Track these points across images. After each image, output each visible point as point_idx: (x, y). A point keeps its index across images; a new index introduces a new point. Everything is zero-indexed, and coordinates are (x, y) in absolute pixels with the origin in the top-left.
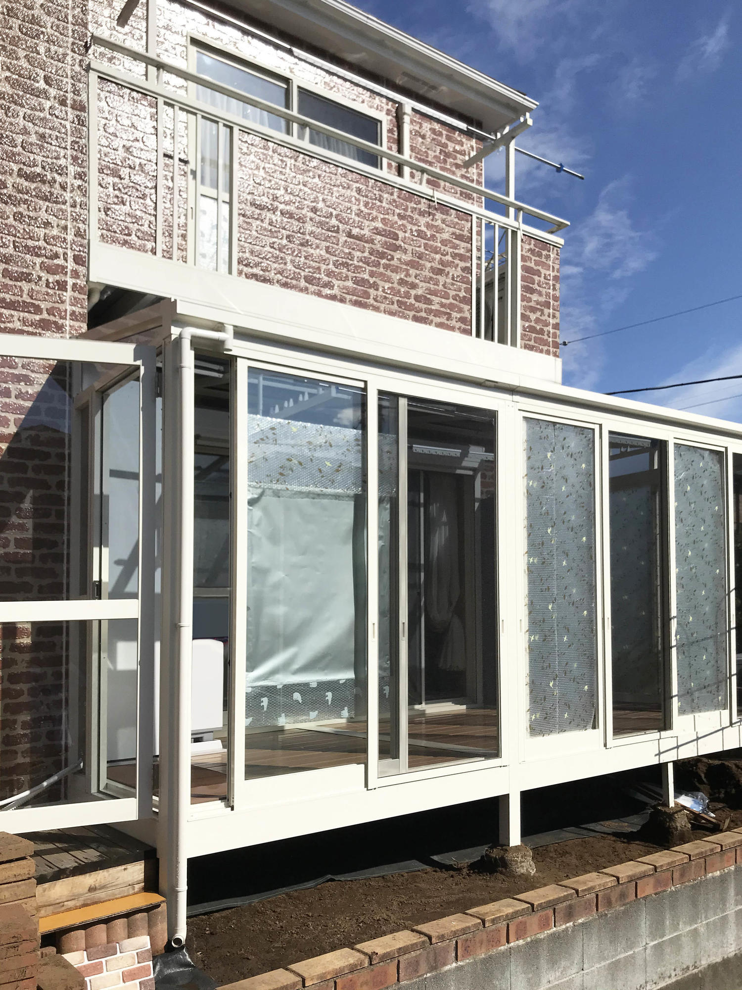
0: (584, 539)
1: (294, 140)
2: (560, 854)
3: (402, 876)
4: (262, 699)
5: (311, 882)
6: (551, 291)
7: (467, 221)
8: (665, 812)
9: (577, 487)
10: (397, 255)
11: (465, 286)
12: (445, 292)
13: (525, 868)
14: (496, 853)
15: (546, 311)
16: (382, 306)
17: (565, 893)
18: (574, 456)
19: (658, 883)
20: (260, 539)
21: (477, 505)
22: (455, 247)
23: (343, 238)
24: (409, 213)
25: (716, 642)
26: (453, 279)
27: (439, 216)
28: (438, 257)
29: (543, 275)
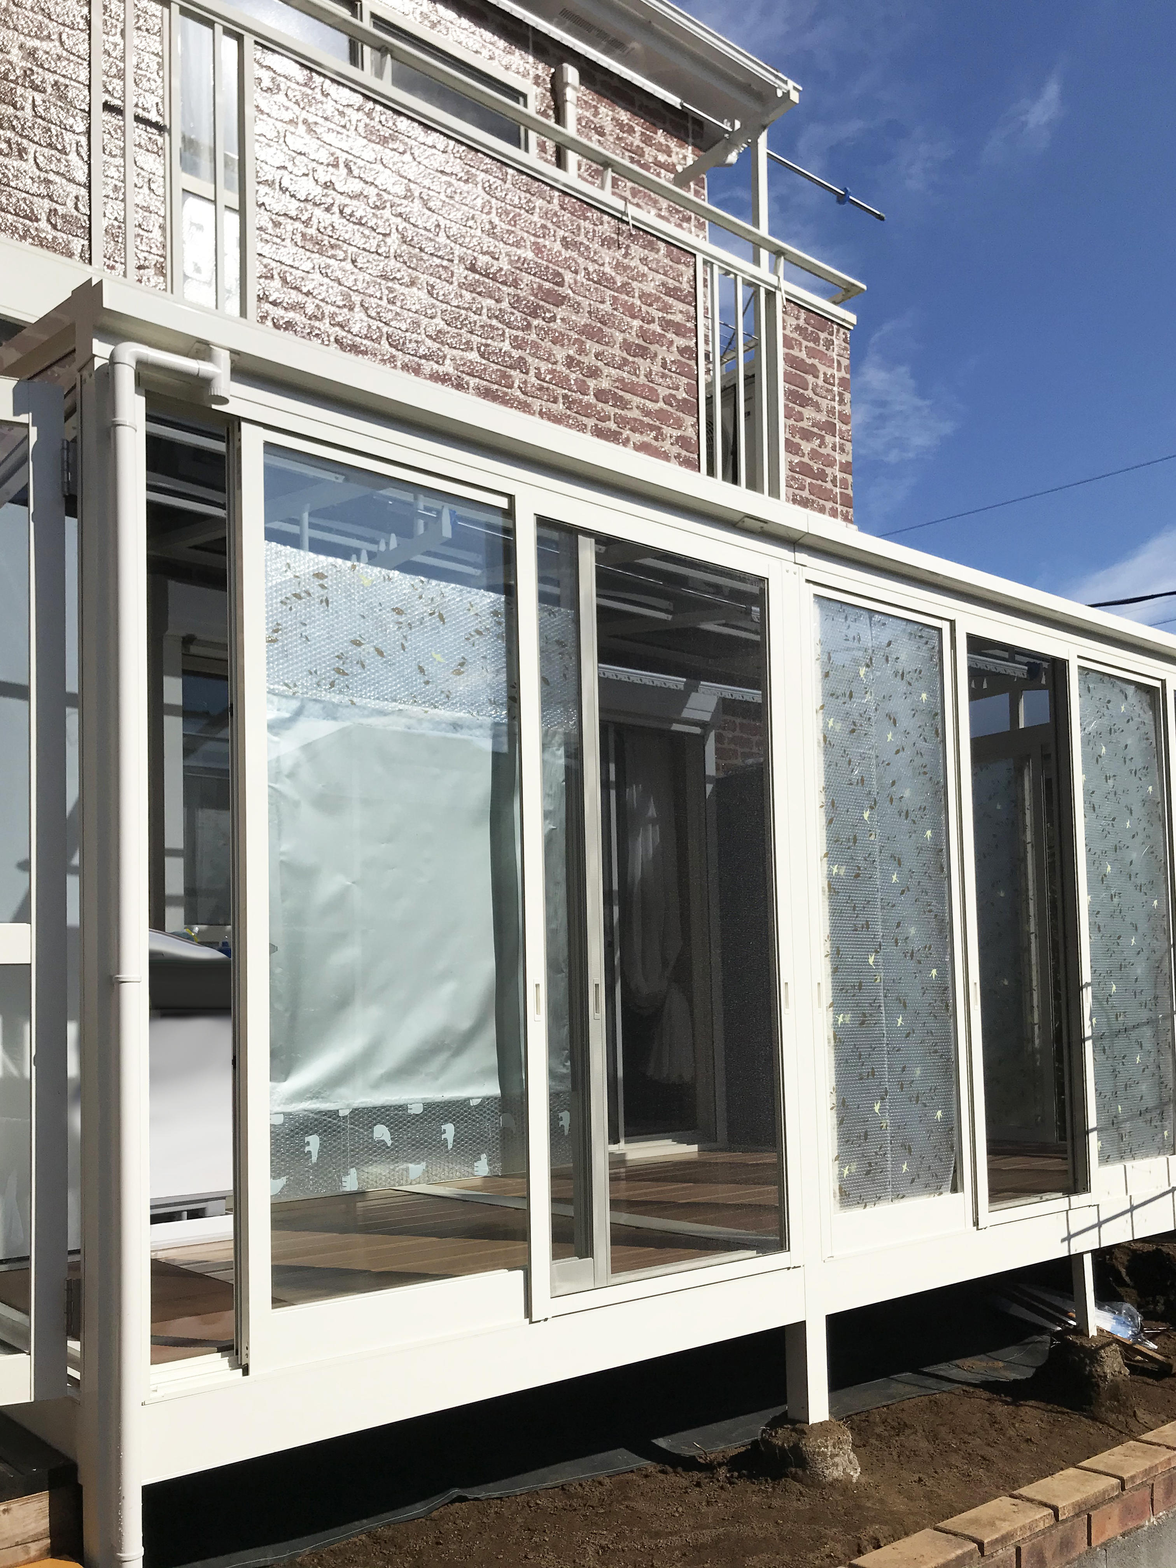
0: (929, 833)
1: (366, 75)
2: (893, 1428)
3: (600, 1483)
4: (307, 1139)
5: (418, 1505)
6: (836, 405)
7: (687, 265)
8: (1082, 1346)
9: (914, 735)
10: (561, 312)
11: (685, 380)
12: (651, 389)
13: (841, 1468)
14: (782, 1438)
15: (829, 439)
16: (536, 404)
17: (959, 1552)
18: (907, 677)
19: (1128, 1512)
20: (296, 804)
21: (709, 788)
22: (666, 308)
23: (460, 271)
24: (581, 238)
25: (1156, 1035)
26: (664, 365)
27: (636, 250)
28: (636, 323)
29: (821, 376)
